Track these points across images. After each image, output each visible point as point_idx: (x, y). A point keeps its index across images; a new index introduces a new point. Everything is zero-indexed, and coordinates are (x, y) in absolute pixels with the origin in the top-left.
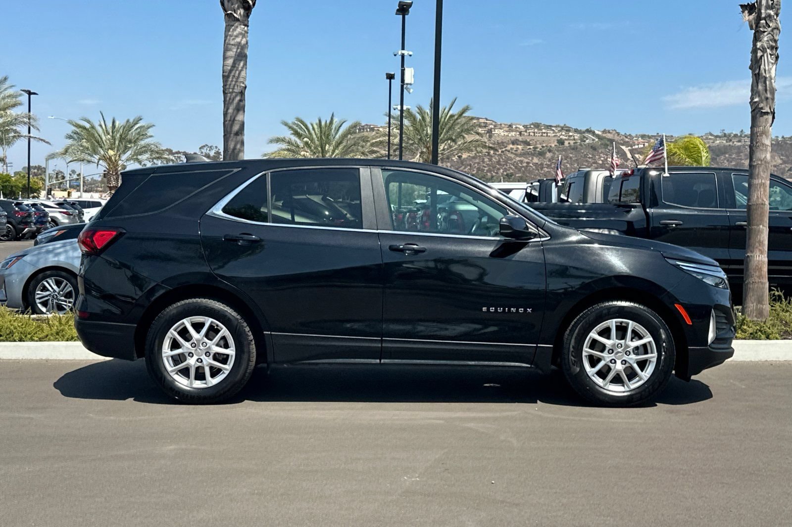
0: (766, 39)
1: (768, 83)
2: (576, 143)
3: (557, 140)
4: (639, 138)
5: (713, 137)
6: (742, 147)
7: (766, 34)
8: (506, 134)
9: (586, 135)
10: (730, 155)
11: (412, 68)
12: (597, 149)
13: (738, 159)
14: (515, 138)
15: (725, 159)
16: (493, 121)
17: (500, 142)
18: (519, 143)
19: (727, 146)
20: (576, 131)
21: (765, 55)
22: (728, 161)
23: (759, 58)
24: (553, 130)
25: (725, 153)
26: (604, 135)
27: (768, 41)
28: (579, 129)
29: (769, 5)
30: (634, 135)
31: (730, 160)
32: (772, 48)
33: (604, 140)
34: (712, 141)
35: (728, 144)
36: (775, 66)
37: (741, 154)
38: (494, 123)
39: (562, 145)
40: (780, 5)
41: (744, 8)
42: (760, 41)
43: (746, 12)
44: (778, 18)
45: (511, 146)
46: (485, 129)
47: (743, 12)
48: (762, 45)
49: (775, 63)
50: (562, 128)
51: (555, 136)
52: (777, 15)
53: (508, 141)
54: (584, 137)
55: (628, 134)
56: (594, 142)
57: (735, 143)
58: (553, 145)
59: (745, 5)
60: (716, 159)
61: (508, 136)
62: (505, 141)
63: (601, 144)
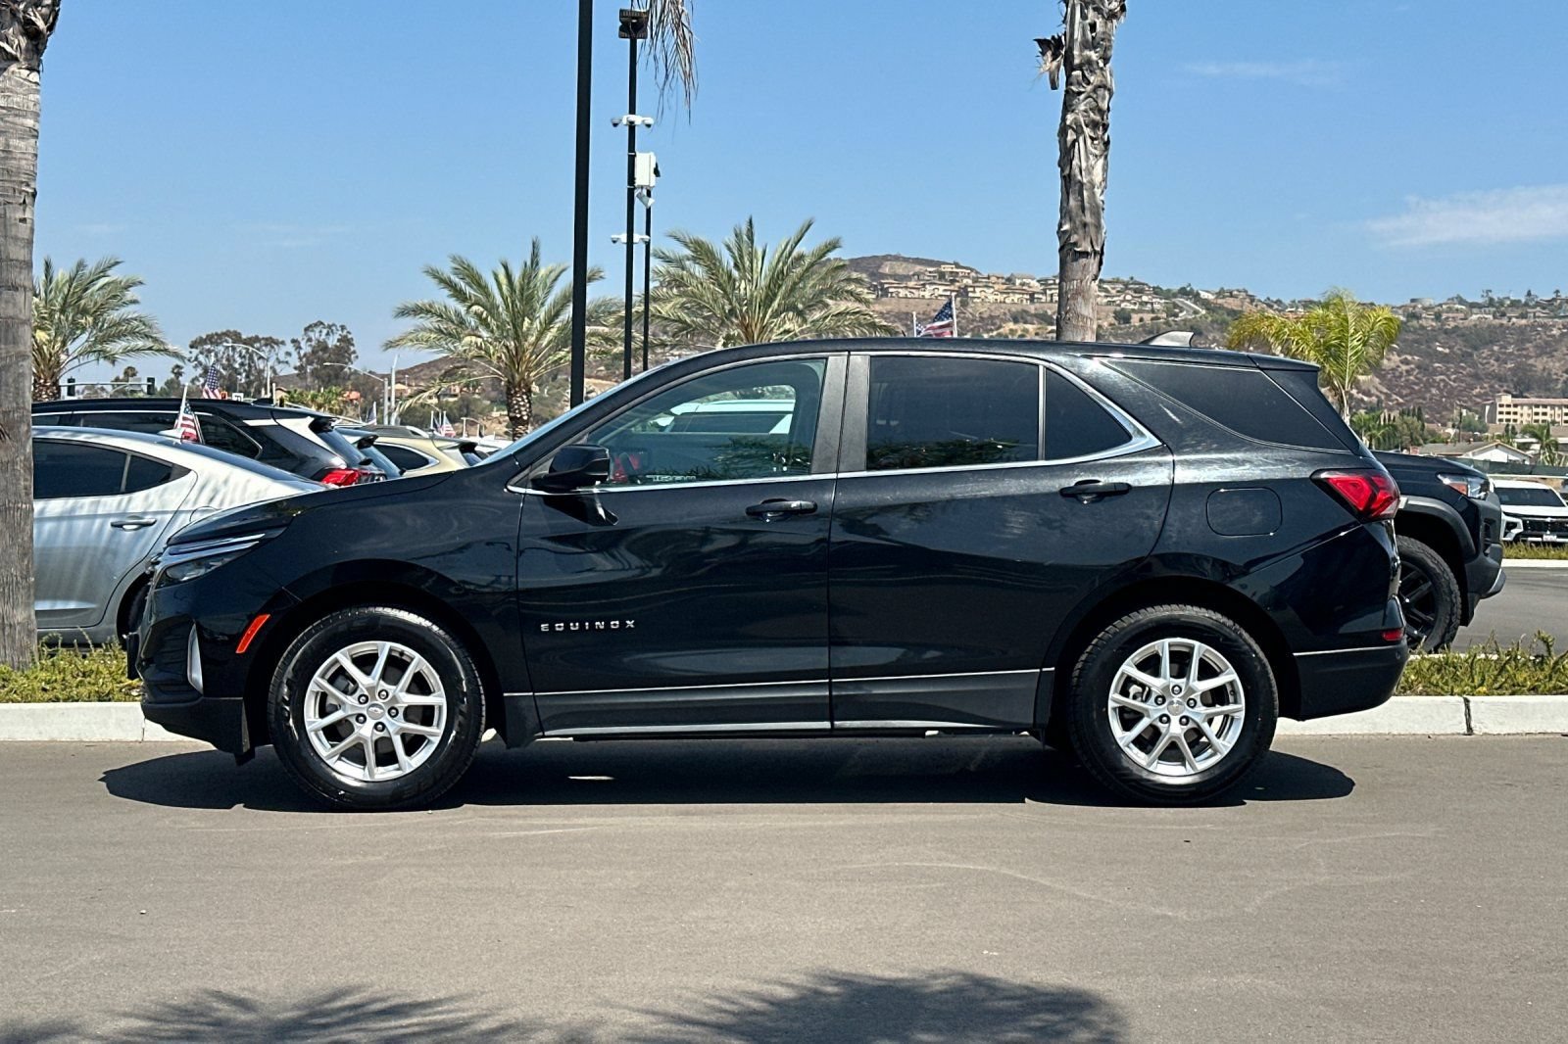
0: (1082, 107)
1: (1085, 193)
2: (1158, 318)
3: (1115, 312)
4: (1297, 308)
5: (1464, 307)
6: (1529, 329)
7: (1082, 97)
8: (1000, 298)
9: (1179, 300)
10: (1502, 347)
11: (652, 154)
12: (1205, 333)
13: (1519, 356)
14: (1019, 308)
15: (1491, 356)
16: (972, 270)
17: (985, 316)
18: (1029, 318)
19: (1495, 327)
20: (1157, 291)
21: (1081, 139)
22: (1497, 360)
23: (1069, 144)
24: (1106, 290)
25: (1492, 342)
26: (1220, 301)
27: (1086, 111)
28: (1164, 288)
29: (1087, 41)
30: (1287, 302)
31: (1503, 357)
32: (1094, 125)
33: (1220, 312)
34: (1462, 315)
35: (1497, 322)
36: (1101, 161)
37: (1528, 345)
38: (973, 274)
39: (1124, 323)
40: (1110, 41)
41: (1045, 46)
42: (1073, 111)
43: (1049, 53)
44: (1108, 66)
45: (1012, 325)
46: (952, 288)
47: (1043, 53)
48: (1075, 119)
49: (1101, 156)
50: (1126, 285)
51: (1109, 303)
52: (1106, 60)
53: (1005, 314)
54: (1176, 306)
55: (1275, 300)
56: (1198, 316)
57: (1514, 320)
58: (1106, 324)
59: (1045, 40)
60: (1471, 355)
61: (1004, 302)
62: (997, 313)
63: (1212, 322)
